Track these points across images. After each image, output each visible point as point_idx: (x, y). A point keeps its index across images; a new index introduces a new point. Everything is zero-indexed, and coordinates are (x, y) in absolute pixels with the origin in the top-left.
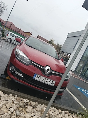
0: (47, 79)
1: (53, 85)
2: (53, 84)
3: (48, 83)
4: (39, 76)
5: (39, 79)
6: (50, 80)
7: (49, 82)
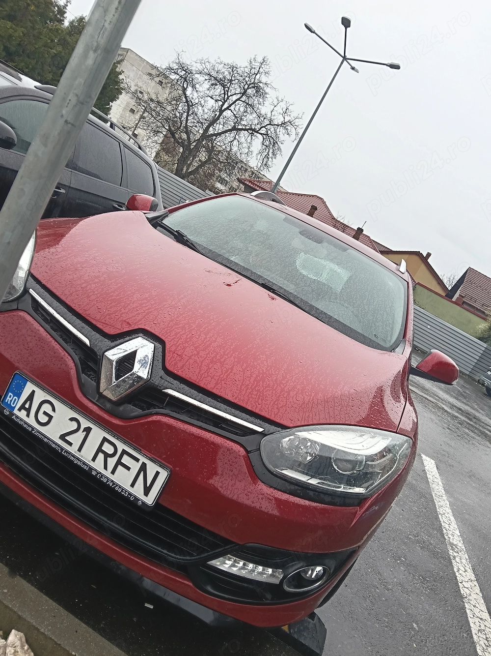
0: (98, 434)
1: (150, 500)
2: (147, 491)
3: (108, 473)
4: (40, 395)
5: (43, 419)
6: (121, 446)
7: (112, 462)
